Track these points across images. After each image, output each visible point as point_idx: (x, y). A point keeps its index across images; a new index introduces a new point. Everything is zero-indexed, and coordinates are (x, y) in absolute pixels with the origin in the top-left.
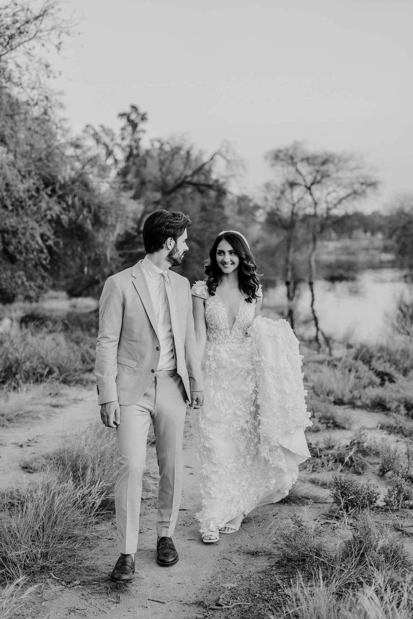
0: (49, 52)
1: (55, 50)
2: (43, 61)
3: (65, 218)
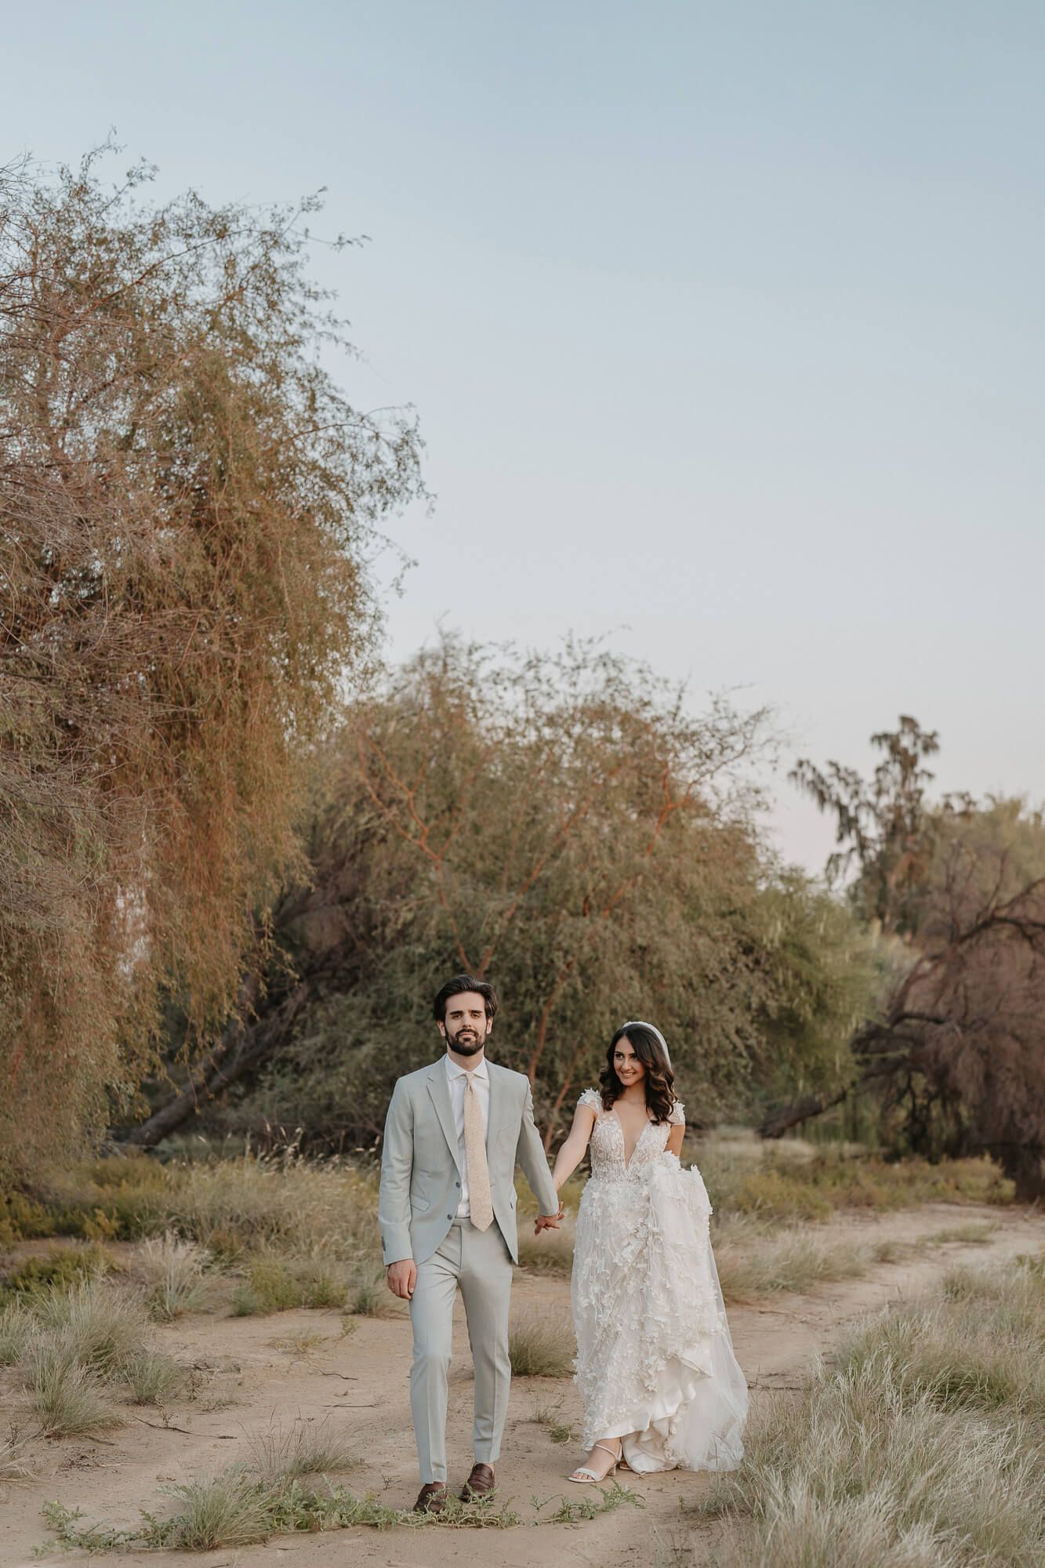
0: (760, 773)
1: (770, 767)
2: (753, 786)
3: (772, 1004)
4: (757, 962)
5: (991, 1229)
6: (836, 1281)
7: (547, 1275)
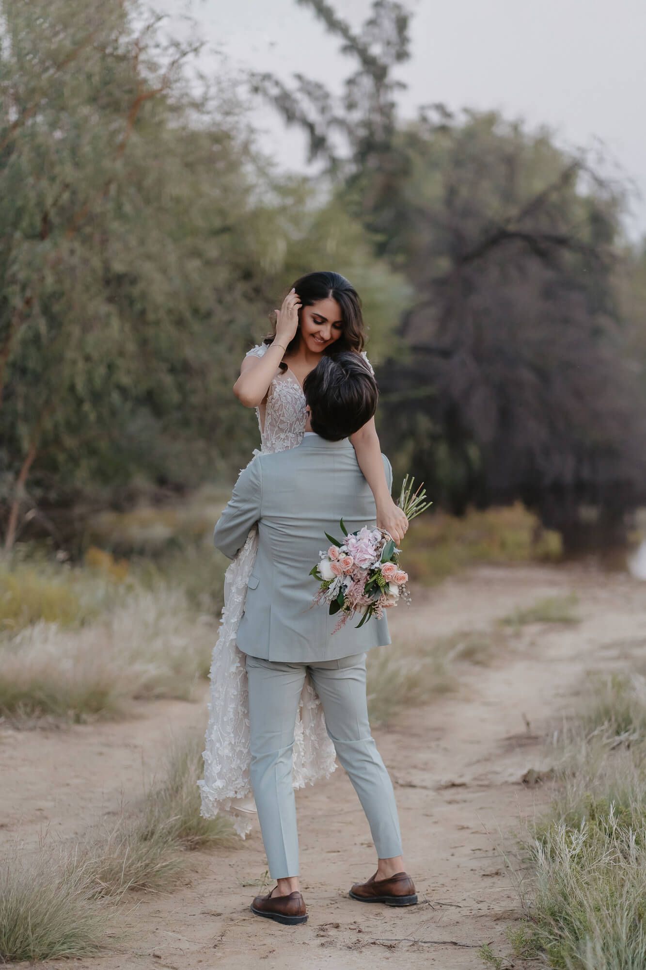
4: (257, 290)
5: (574, 601)
6: (424, 703)
7: (32, 729)
